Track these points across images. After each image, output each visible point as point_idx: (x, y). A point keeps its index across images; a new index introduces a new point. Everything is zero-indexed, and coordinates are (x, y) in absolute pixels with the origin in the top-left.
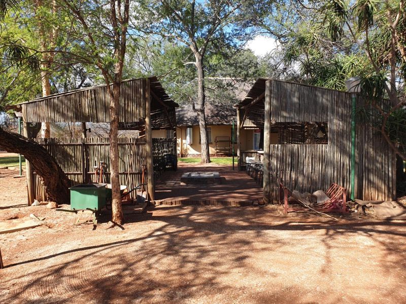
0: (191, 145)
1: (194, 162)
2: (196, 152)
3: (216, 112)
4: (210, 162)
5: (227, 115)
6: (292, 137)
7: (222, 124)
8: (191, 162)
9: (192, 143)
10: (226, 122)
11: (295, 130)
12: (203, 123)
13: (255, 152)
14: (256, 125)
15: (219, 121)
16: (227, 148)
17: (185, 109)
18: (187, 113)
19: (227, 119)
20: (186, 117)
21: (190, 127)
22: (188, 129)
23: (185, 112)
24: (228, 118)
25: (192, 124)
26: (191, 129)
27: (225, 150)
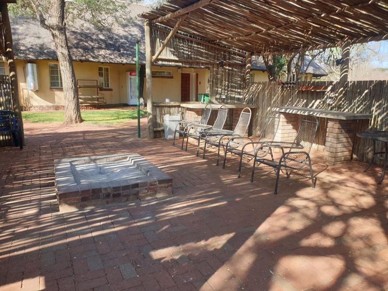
0: (37, 92)
1: (50, 120)
2: (44, 103)
3: (75, 42)
4: (82, 121)
5: (93, 48)
6: (229, 82)
7: (87, 61)
8: (43, 121)
9: (37, 88)
10: (93, 57)
11: (232, 70)
12: (66, 52)
13: (175, 106)
14: (178, 57)
15: (82, 56)
16: (94, 97)
17: (20, 31)
18: (25, 38)
19: (94, 53)
20: (24, 45)
21: (31, 61)
22: (29, 65)
23: (20, 37)
24: (95, 51)
25: (37, 57)
26: (35, 65)
27: (92, 99)
